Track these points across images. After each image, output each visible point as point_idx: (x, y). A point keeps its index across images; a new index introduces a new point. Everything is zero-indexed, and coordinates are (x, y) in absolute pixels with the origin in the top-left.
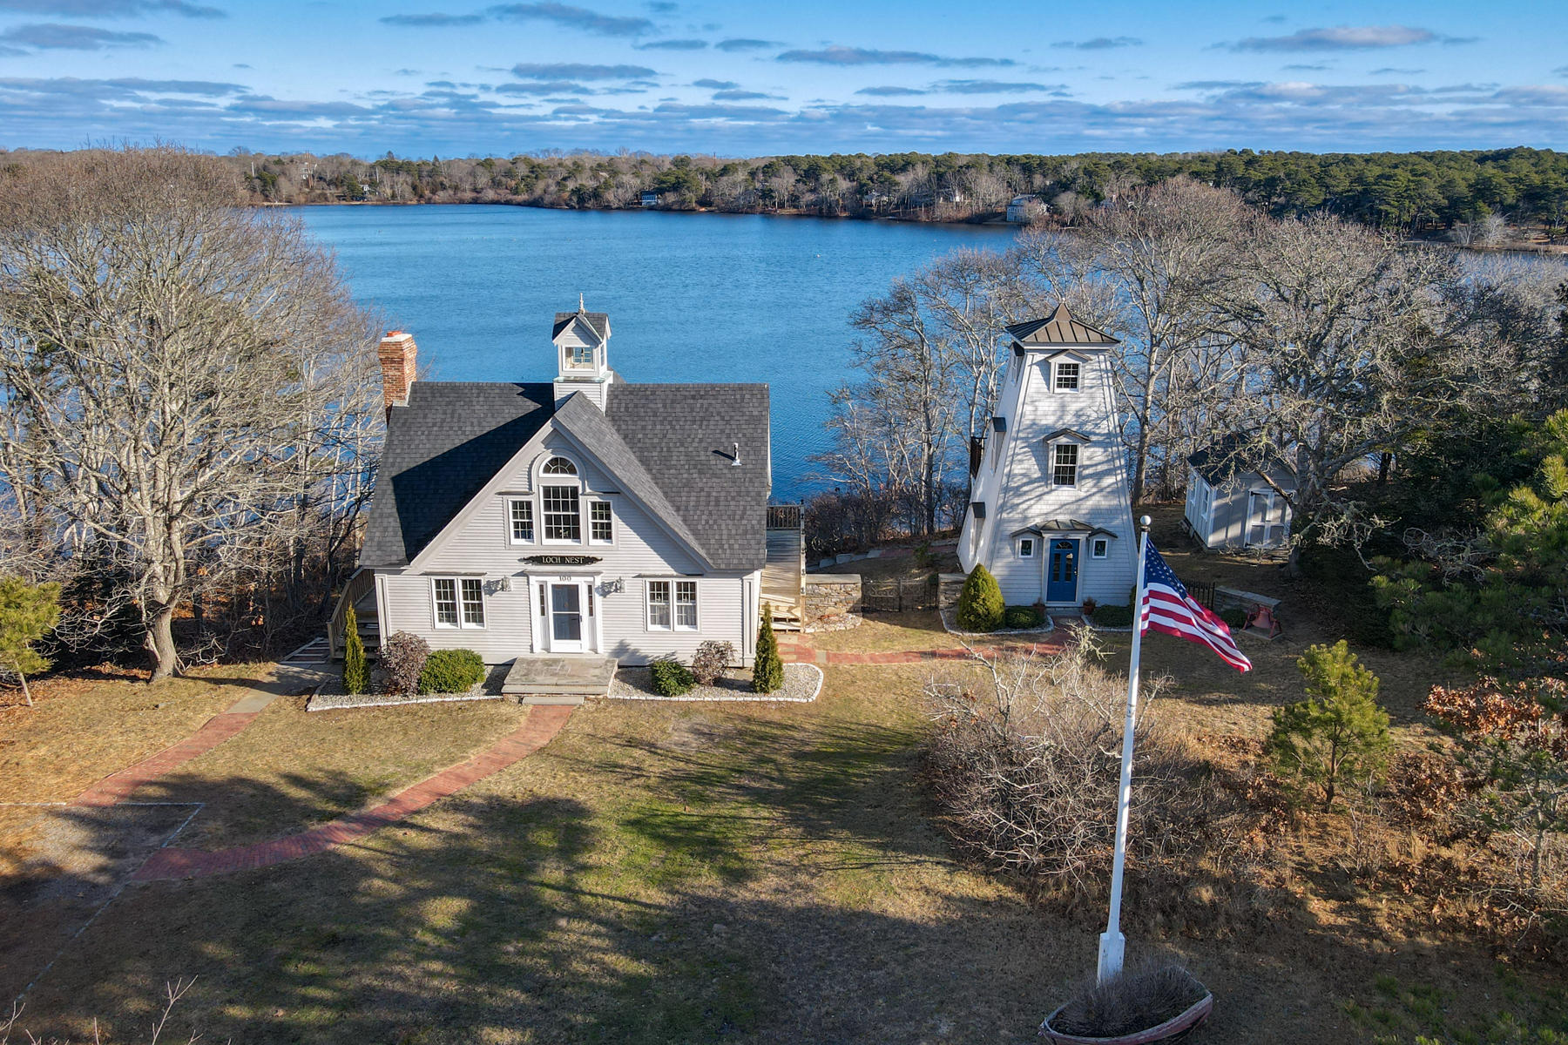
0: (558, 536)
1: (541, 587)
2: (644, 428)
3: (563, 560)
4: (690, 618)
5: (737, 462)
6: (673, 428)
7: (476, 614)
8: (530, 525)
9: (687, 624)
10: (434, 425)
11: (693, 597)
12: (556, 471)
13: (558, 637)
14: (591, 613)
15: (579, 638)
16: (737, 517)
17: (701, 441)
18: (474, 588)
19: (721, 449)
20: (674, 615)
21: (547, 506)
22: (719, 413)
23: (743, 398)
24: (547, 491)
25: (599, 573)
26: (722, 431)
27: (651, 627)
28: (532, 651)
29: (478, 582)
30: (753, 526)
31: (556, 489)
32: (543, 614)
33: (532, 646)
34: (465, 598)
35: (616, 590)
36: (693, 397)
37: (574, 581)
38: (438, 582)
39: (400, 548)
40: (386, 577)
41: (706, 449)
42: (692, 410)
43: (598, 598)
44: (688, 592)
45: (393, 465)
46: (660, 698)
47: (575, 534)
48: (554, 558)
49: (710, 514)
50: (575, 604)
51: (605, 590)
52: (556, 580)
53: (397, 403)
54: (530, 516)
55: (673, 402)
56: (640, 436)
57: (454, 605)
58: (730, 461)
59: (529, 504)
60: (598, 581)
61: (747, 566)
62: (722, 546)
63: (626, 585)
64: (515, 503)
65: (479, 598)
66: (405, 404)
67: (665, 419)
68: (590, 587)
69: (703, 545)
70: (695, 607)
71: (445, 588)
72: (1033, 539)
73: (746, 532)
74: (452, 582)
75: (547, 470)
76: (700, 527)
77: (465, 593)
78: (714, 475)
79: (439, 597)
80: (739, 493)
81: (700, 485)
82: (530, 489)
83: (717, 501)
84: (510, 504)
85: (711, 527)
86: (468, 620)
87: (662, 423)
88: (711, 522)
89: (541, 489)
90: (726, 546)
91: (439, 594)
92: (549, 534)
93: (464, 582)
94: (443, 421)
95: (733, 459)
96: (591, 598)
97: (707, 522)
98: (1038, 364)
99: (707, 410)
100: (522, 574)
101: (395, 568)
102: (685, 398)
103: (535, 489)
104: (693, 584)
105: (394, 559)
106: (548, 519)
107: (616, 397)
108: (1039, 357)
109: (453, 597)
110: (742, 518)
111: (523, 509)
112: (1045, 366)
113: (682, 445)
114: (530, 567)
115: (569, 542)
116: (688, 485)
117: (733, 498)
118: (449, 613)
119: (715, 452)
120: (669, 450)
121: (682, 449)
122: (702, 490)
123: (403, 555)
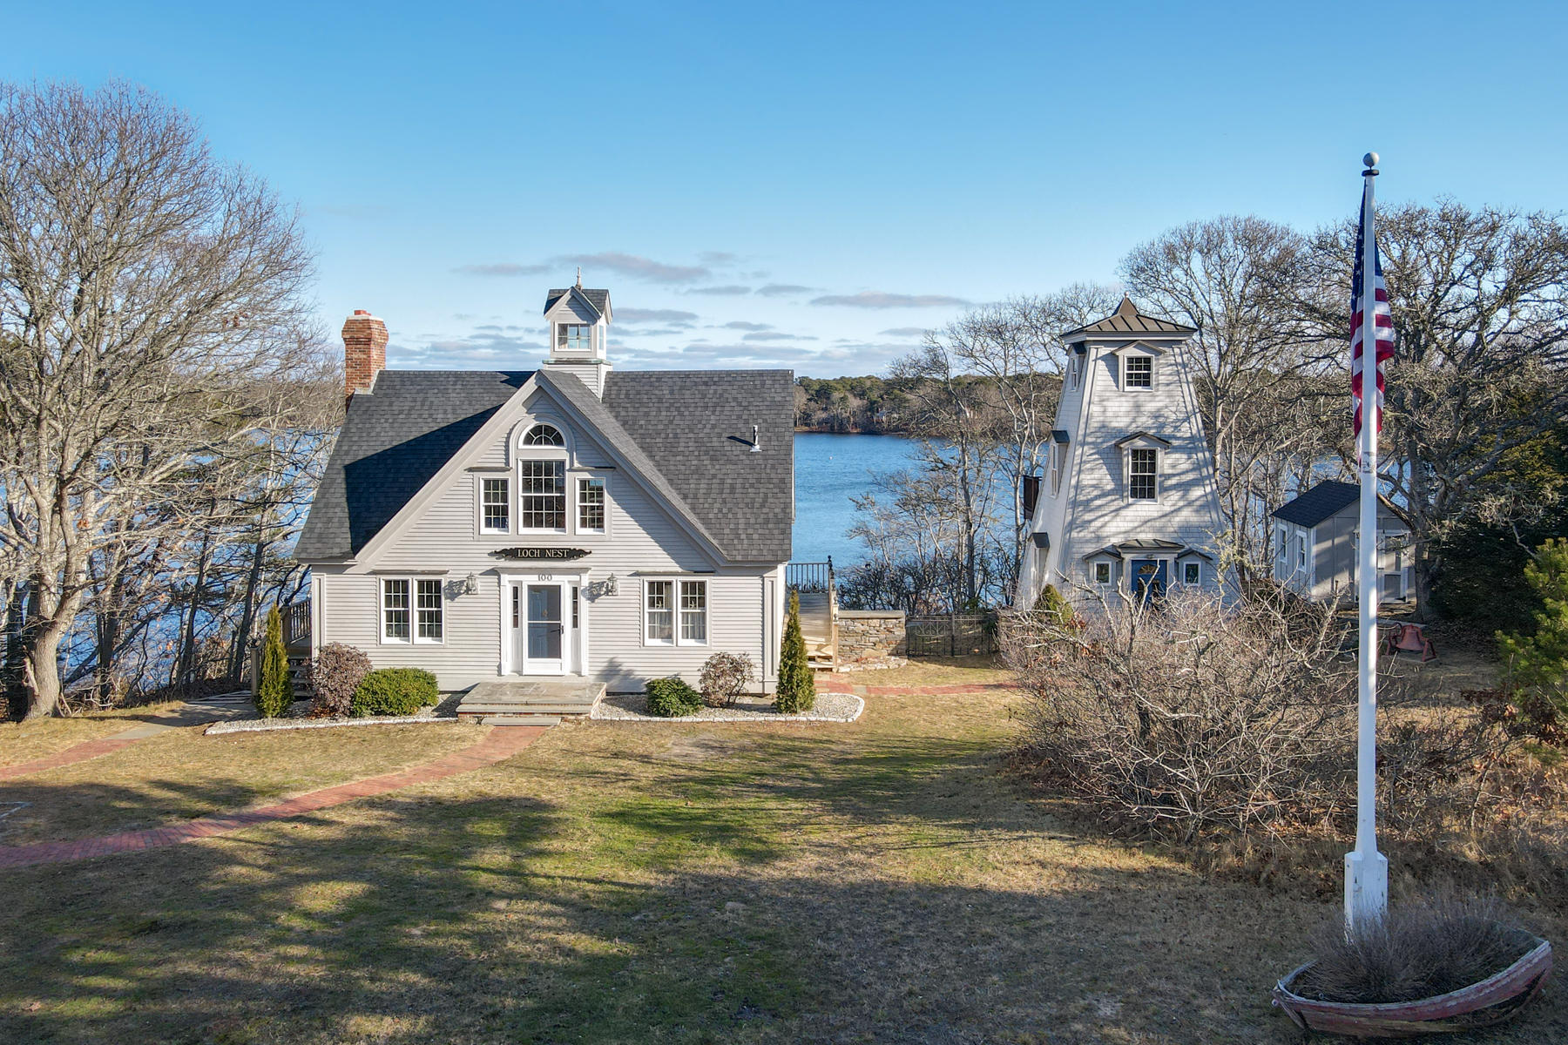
0: (539, 524)
1: (516, 590)
2: (647, 414)
3: (543, 554)
4: (698, 630)
5: (757, 448)
6: (681, 415)
7: (433, 625)
8: (505, 510)
9: (693, 637)
10: (401, 412)
11: (702, 604)
12: (539, 442)
13: (533, 655)
14: (575, 624)
15: (559, 656)
16: (757, 505)
17: (714, 427)
18: (432, 592)
19: (738, 435)
20: (678, 624)
21: (527, 487)
22: (735, 400)
23: (763, 385)
24: (527, 466)
25: (586, 570)
26: (739, 417)
27: (649, 642)
28: (500, 674)
29: (438, 583)
30: (776, 515)
31: (538, 464)
32: (516, 624)
33: (499, 667)
34: (421, 604)
35: (607, 593)
36: (706, 384)
37: (555, 580)
38: (388, 583)
39: (345, 540)
40: (325, 577)
41: (720, 435)
42: (704, 396)
43: (584, 603)
44: (696, 595)
45: (347, 453)
46: (658, 719)
47: (559, 523)
48: (532, 550)
49: (724, 502)
50: (555, 612)
51: (594, 592)
52: (533, 580)
53: (359, 391)
54: (505, 499)
55: (682, 388)
56: (642, 422)
57: (406, 613)
58: (748, 447)
59: (505, 482)
60: (585, 581)
61: (769, 558)
62: (738, 536)
63: (619, 585)
64: (487, 482)
65: (439, 605)
66: (369, 392)
67: (672, 405)
68: (575, 590)
69: (715, 535)
70: (704, 615)
71: (396, 591)
72: (1110, 563)
73: (767, 521)
74: (405, 582)
75: (528, 440)
76: (711, 516)
77: (421, 598)
78: (729, 461)
79: (388, 604)
80: (759, 480)
81: (712, 472)
82: (507, 463)
83: (733, 488)
84: (482, 483)
85: (725, 516)
86: (422, 634)
87: (668, 410)
88: (725, 511)
89: (520, 464)
90: (743, 536)
91: (388, 598)
92: (527, 523)
93: (421, 583)
94: (412, 408)
95: (752, 445)
96: (575, 603)
97: (720, 511)
98: (1103, 358)
99: (721, 395)
100: (494, 572)
101: (335, 564)
102: (696, 384)
103: (512, 463)
104: (702, 584)
105: (336, 551)
106: (527, 502)
107: (615, 384)
108: (1105, 351)
109: (406, 604)
110: (762, 506)
111: (497, 489)
112: (1111, 360)
113: (691, 431)
114: (503, 563)
115: (551, 531)
116: (699, 472)
117: (752, 486)
118: (399, 624)
119: (730, 438)
120: (676, 437)
121: (691, 435)
122: (714, 476)
123: (347, 547)
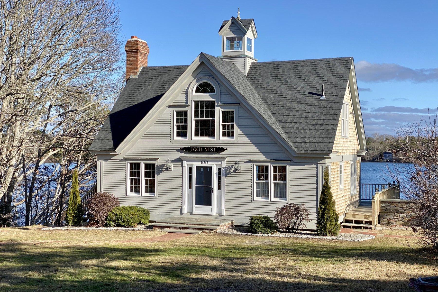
0: (202, 135)
3: (203, 150)
4: (282, 193)
5: (323, 97)
7: (151, 188)
8: (186, 127)
9: (279, 197)
11: (284, 179)
13: (197, 203)
14: (219, 188)
15: (210, 204)
17: (302, 87)
18: (151, 169)
19: (314, 91)
20: (272, 190)
21: (196, 115)
22: (317, 73)
23: (334, 65)
24: (197, 103)
27: (257, 198)
28: (181, 213)
30: (328, 130)
31: (202, 102)
32: (190, 187)
34: (146, 176)
36: (302, 66)
37: (209, 164)
38: (131, 164)
39: (111, 143)
40: (103, 162)
41: (305, 91)
42: (300, 72)
44: (281, 173)
48: (198, 148)
49: (301, 124)
51: (228, 171)
52: (199, 164)
53: (133, 76)
54: (186, 122)
55: (289, 69)
57: (139, 180)
58: (319, 97)
59: (186, 113)
60: (224, 164)
63: (241, 167)
64: (178, 113)
65: (154, 176)
66: (137, 76)
67: (282, 77)
68: (219, 170)
69: (292, 141)
70: (285, 185)
71: (135, 169)
73: (322, 134)
74: (139, 164)
75: (197, 91)
76: (292, 131)
77: (146, 173)
78: (308, 104)
79: (131, 175)
80: (321, 113)
81: (297, 109)
83: (306, 117)
84: (175, 113)
89: (193, 103)
92: (197, 134)
93: (146, 165)
95: (321, 95)
96: (219, 178)
99: (310, 72)
100: (180, 160)
101: (107, 154)
103: (189, 103)
104: (285, 168)
106: (197, 122)
107: (255, 68)
111: (182, 116)
113: (290, 89)
114: (183, 155)
115: (207, 138)
118: (135, 185)
119: (309, 93)
120: (281, 92)
121: (290, 92)
123: (112, 146)
